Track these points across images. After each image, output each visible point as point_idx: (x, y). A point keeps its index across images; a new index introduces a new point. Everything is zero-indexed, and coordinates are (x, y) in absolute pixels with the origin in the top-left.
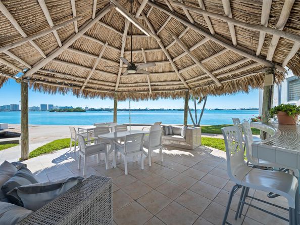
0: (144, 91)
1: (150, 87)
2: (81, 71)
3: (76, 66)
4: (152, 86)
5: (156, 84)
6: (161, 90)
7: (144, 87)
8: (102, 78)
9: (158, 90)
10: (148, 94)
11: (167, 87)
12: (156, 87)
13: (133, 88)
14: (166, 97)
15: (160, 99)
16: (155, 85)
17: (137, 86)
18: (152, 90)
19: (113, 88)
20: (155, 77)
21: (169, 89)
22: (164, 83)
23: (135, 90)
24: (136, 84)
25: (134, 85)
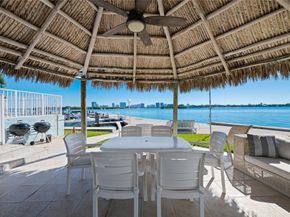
0: (216, 72)
1: (224, 64)
2: (125, 60)
3: (118, 56)
4: (226, 60)
5: (237, 53)
6: (250, 64)
7: (215, 66)
8: (152, 65)
9: (243, 64)
10: (224, 75)
11: (265, 55)
12: (239, 60)
13: (197, 71)
14: (265, 76)
15: (250, 81)
16: (234, 57)
17: (203, 67)
18: (230, 69)
19: (171, 76)
20: (229, 40)
21: (270, 59)
22: (255, 47)
23: (201, 74)
24: (200, 64)
25: (197, 65)
